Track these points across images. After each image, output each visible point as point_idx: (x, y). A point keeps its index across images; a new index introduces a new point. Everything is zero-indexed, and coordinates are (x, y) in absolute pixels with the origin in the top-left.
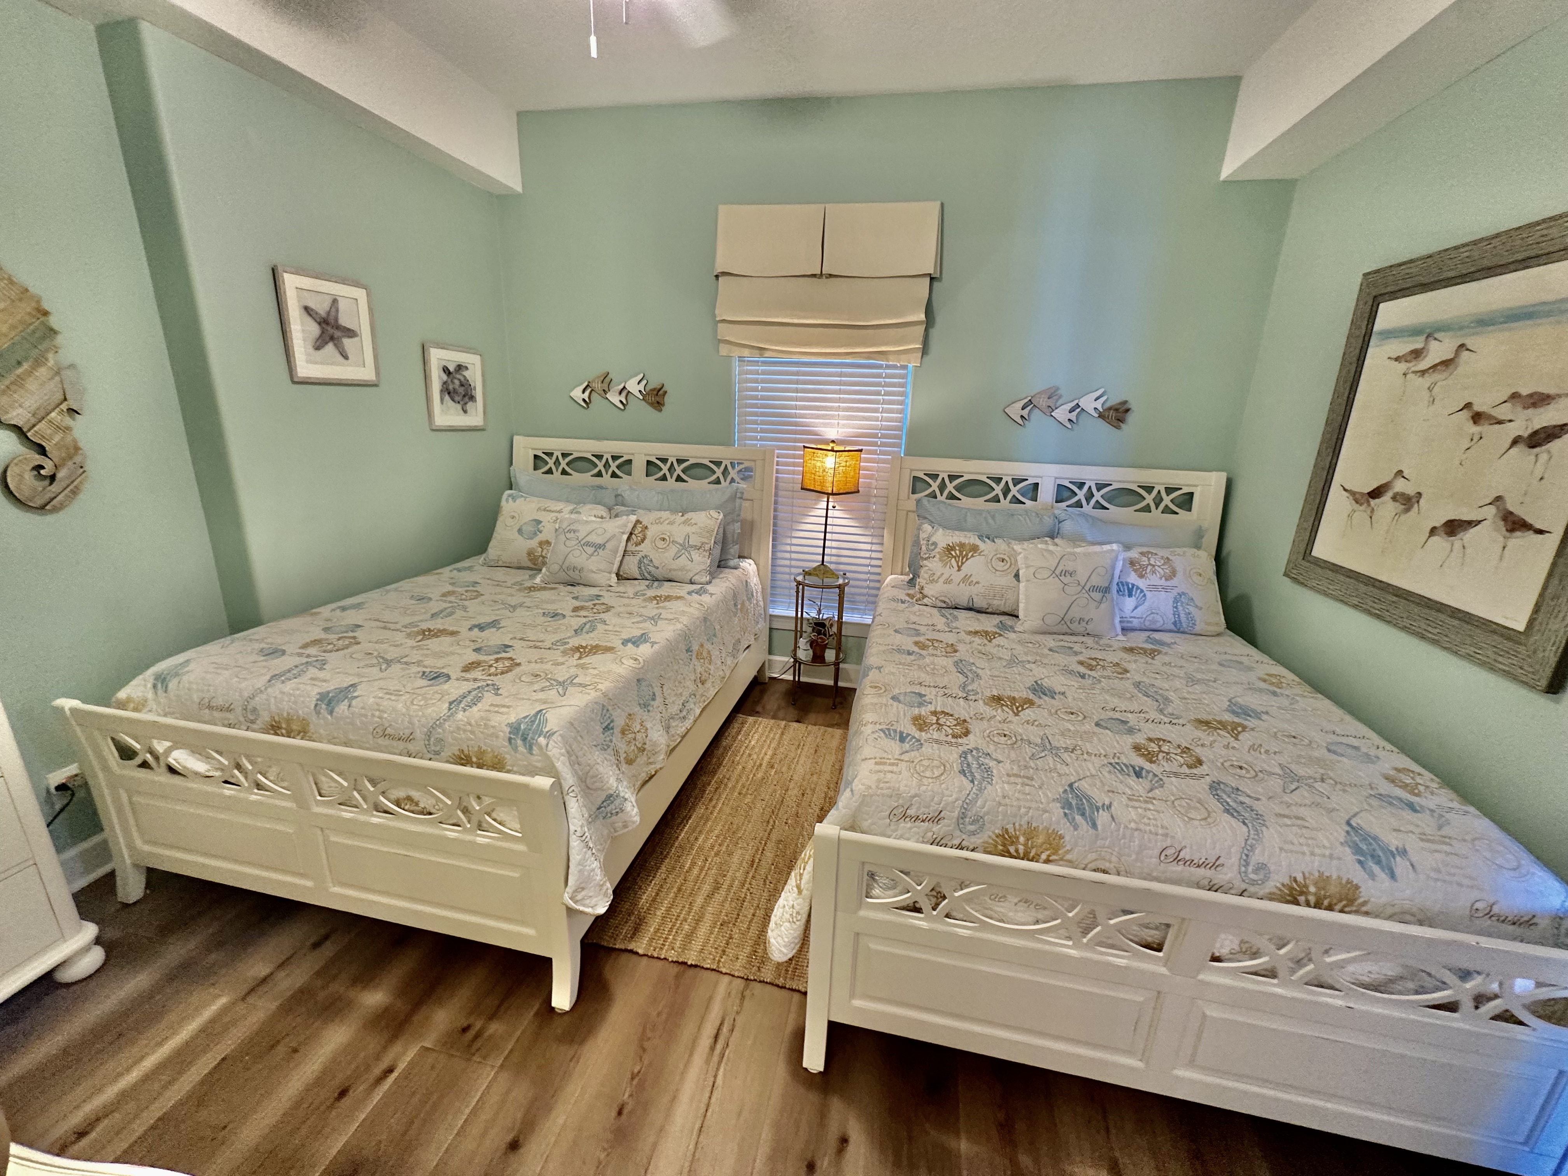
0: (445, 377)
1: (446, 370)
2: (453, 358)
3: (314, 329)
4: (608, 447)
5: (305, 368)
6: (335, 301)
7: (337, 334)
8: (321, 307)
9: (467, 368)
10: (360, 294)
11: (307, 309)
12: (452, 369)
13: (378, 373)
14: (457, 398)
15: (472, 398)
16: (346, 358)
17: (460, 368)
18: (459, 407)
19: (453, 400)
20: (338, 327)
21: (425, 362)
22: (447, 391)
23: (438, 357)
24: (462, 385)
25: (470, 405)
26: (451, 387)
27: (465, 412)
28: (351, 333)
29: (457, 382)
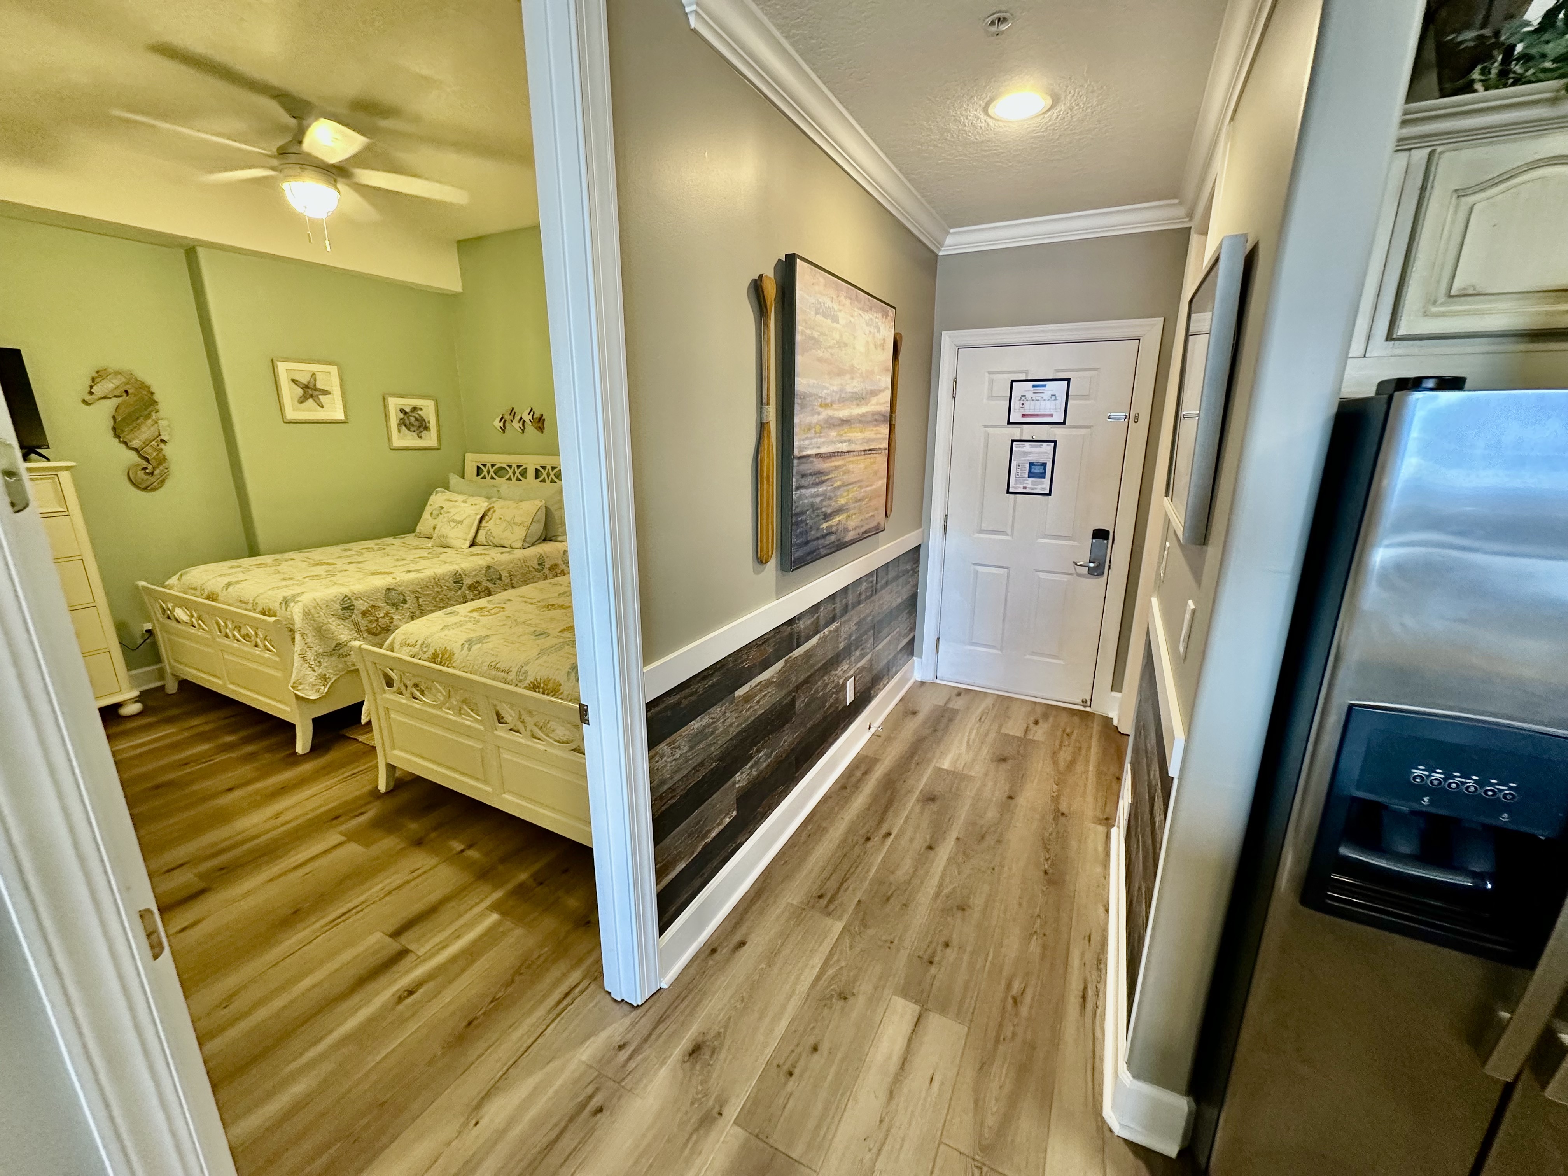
0: (402, 416)
1: (402, 411)
2: (408, 403)
3: (300, 392)
4: (514, 460)
5: (290, 415)
6: (314, 374)
7: (315, 393)
8: (304, 379)
9: (421, 409)
10: (333, 369)
11: (294, 381)
12: (408, 410)
13: (346, 415)
14: (412, 429)
15: (427, 428)
16: (322, 407)
17: (414, 409)
18: (415, 434)
19: (409, 429)
20: (316, 390)
21: (385, 407)
22: (402, 423)
23: (394, 404)
24: (417, 419)
25: (424, 433)
26: (407, 422)
27: (421, 437)
28: (325, 392)
29: (412, 419)
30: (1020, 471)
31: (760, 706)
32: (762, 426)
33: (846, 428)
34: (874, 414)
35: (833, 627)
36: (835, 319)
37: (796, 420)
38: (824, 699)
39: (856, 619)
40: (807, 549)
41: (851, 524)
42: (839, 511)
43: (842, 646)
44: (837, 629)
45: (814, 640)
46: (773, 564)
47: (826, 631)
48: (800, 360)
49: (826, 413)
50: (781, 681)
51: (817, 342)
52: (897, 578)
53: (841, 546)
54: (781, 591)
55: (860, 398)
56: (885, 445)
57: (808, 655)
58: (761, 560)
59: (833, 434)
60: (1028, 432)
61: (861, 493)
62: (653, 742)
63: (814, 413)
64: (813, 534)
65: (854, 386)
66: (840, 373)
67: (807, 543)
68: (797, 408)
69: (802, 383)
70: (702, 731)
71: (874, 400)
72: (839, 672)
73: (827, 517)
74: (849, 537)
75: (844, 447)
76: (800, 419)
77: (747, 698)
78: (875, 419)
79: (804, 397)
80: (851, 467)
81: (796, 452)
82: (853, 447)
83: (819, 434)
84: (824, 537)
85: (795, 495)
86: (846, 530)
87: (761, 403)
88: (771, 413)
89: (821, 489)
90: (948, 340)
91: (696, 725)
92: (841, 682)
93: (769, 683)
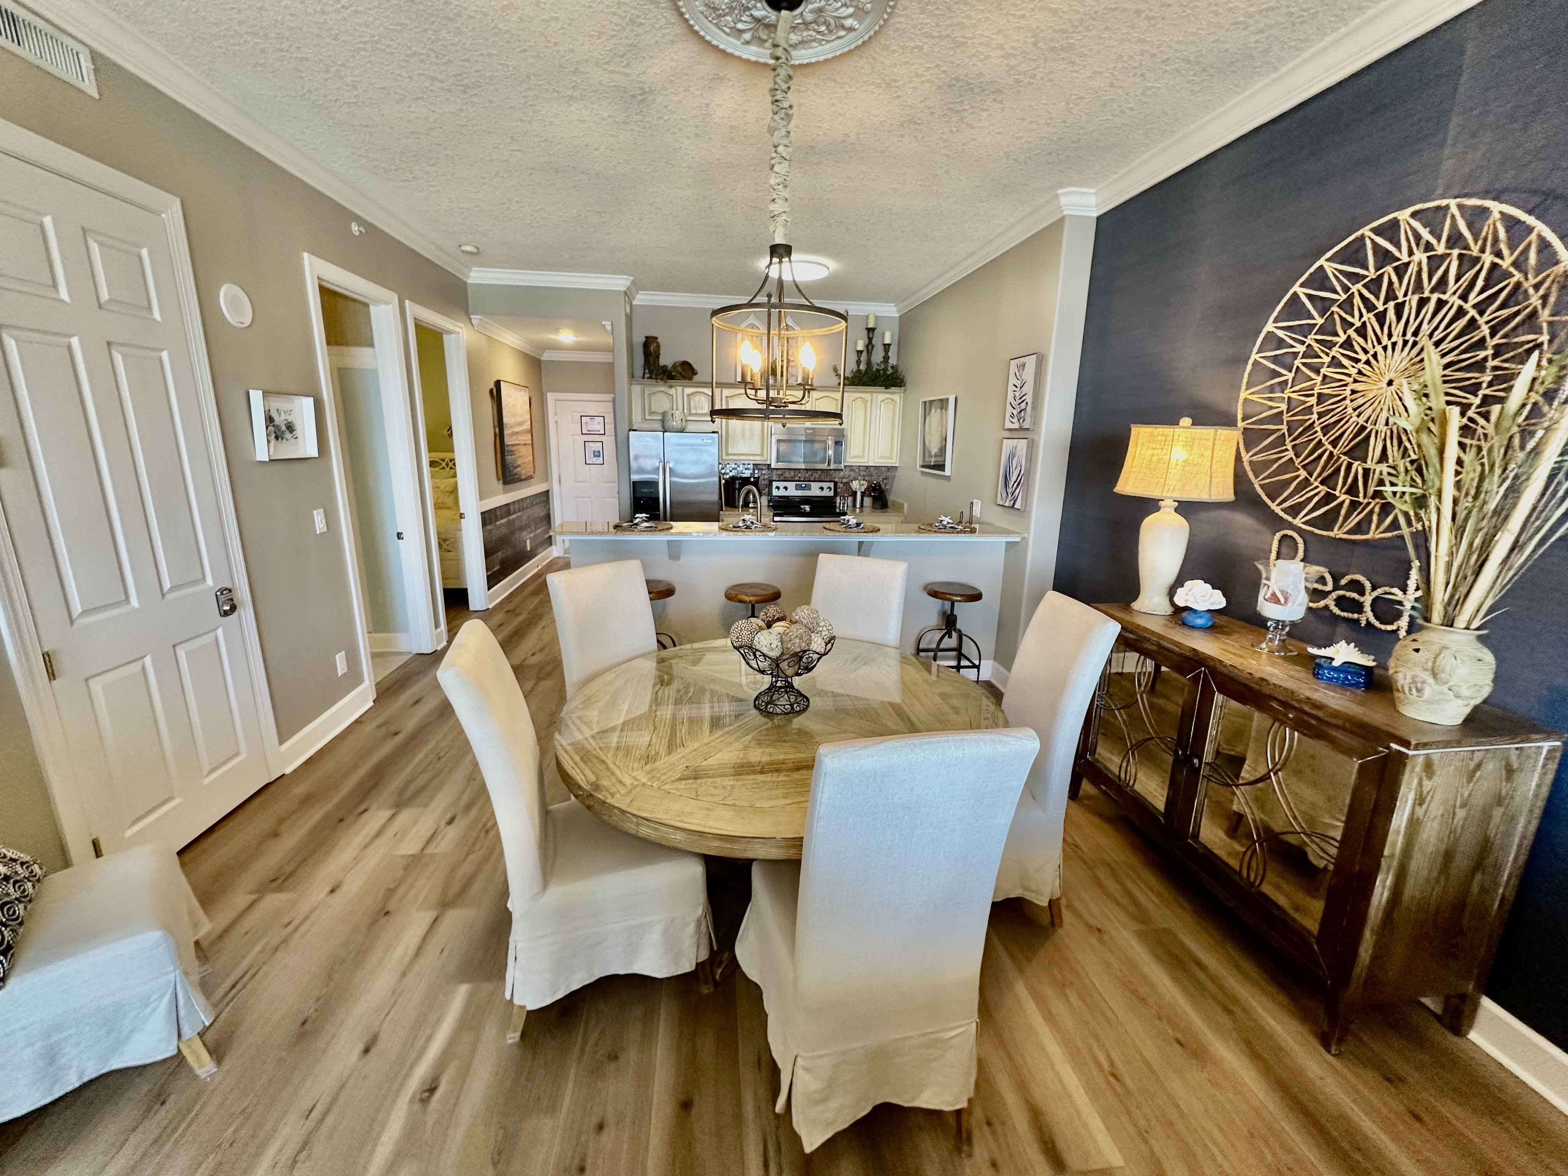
30: (590, 454)
31: (503, 532)
32: (495, 434)
33: (517, 435)
34: (525, 430)
36: (511, 397)
37: (504, 433)
38: (520, 543)
40: (510, 479)
41: (523, 472)
42: (519, 466)
43: (524, 524)
44: (521, 515)
45: (515, 516)
46: (501, 481)
47: (518, 514)
48: (503, 413)
49: (511, 430)
51: (507, 406)
52: (541, 502)
53: (520, 480)
54: (505, 492)
55: (521, 424)
56: (531, 442)
57: (512, 522)
58: (499, 479)
59: (514, 437)
60: (590, 438)
61: (525, 461)
62: (482, 527)
63: (508, 430)
64: (511, 473)
65: (519, 419)
66: (514, 415)
67: (510, 476)
68: (504, 429)
69: (505, 420)
70: (490, 530)
71: (525, 424)
72: (524, 535)
73: (515, 468)
74: (523, 477)
75: (517, 442)
76: (506, 432)
78: (525, 432)
79: (505, 425)
80: (521, 450)
81: (505, 444)
82: (521, 442)
83: (510, 437)
84: (516, 476)
85: (506, 458)
86: (522, 474)
87: (494, 427)
88: (497, 430)
89: (512, 457)
90: (550, 396)
91: (490, 526)
92: (525, 540)
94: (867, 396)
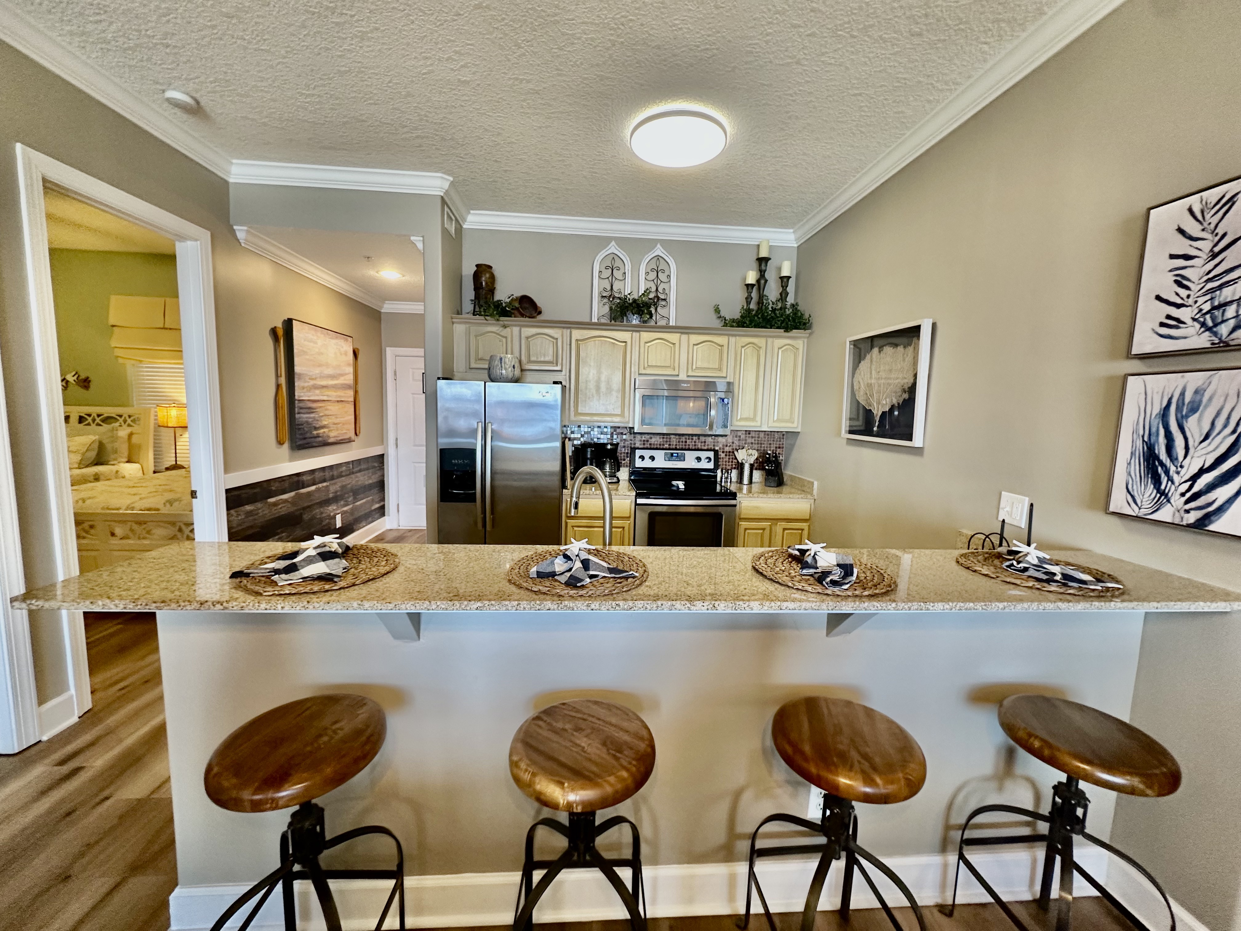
31: (283, 510)
32: (278, 386)
33: (324, 390)
34: (342, 384)
35: (325, 484)
36: (316, 343)
37: (296, 384)
38: (321, 520)
39: (340, 484)
40: (305, 441)
41: (332, 434)
42: (323, 427)
43: (331, 495)
44: (327, 486)
45: (313, 488)
46: (286, 446)
47: (320, 485)
48: (297, 360)
49: (312, 383)
50: (293, 502)
51: (305, 353)
52: (368, 469)
53: (326, 444)
54: (291, 459)
55: (333, 377)
56: (352, 399)
57: (309, 494)
58: (280, 443)
59: (317, 392)
61: (337, 421)
62: (228, 509)
63: (305, 382)
64: (308, 435)
65: (329, 371)
66: (320, 365)
67: (305, 439)
68: (296, 380)
69: (297, 369)
70: (251, 511)
71: (342, 378)
72: (330, 508)
73: (316, 429)
74: (331, 440)
75: (325, 398)
76: (299, 384)
77: (275, 504)
78: (345, 387)
79: (300, 375)
80: (329, 407)
81: (296, 397)
82: (330, 399)
83: (309, 391)
84: (315, 437)
85: (297, 416)
86: (329, 437)
87: (277, 376)
88: (283, 380)
89: (312, 415)
90: (390, 352)
91: (248, 508)
92: (332, 514)
93: (286, 501)
94: (760, 342)
